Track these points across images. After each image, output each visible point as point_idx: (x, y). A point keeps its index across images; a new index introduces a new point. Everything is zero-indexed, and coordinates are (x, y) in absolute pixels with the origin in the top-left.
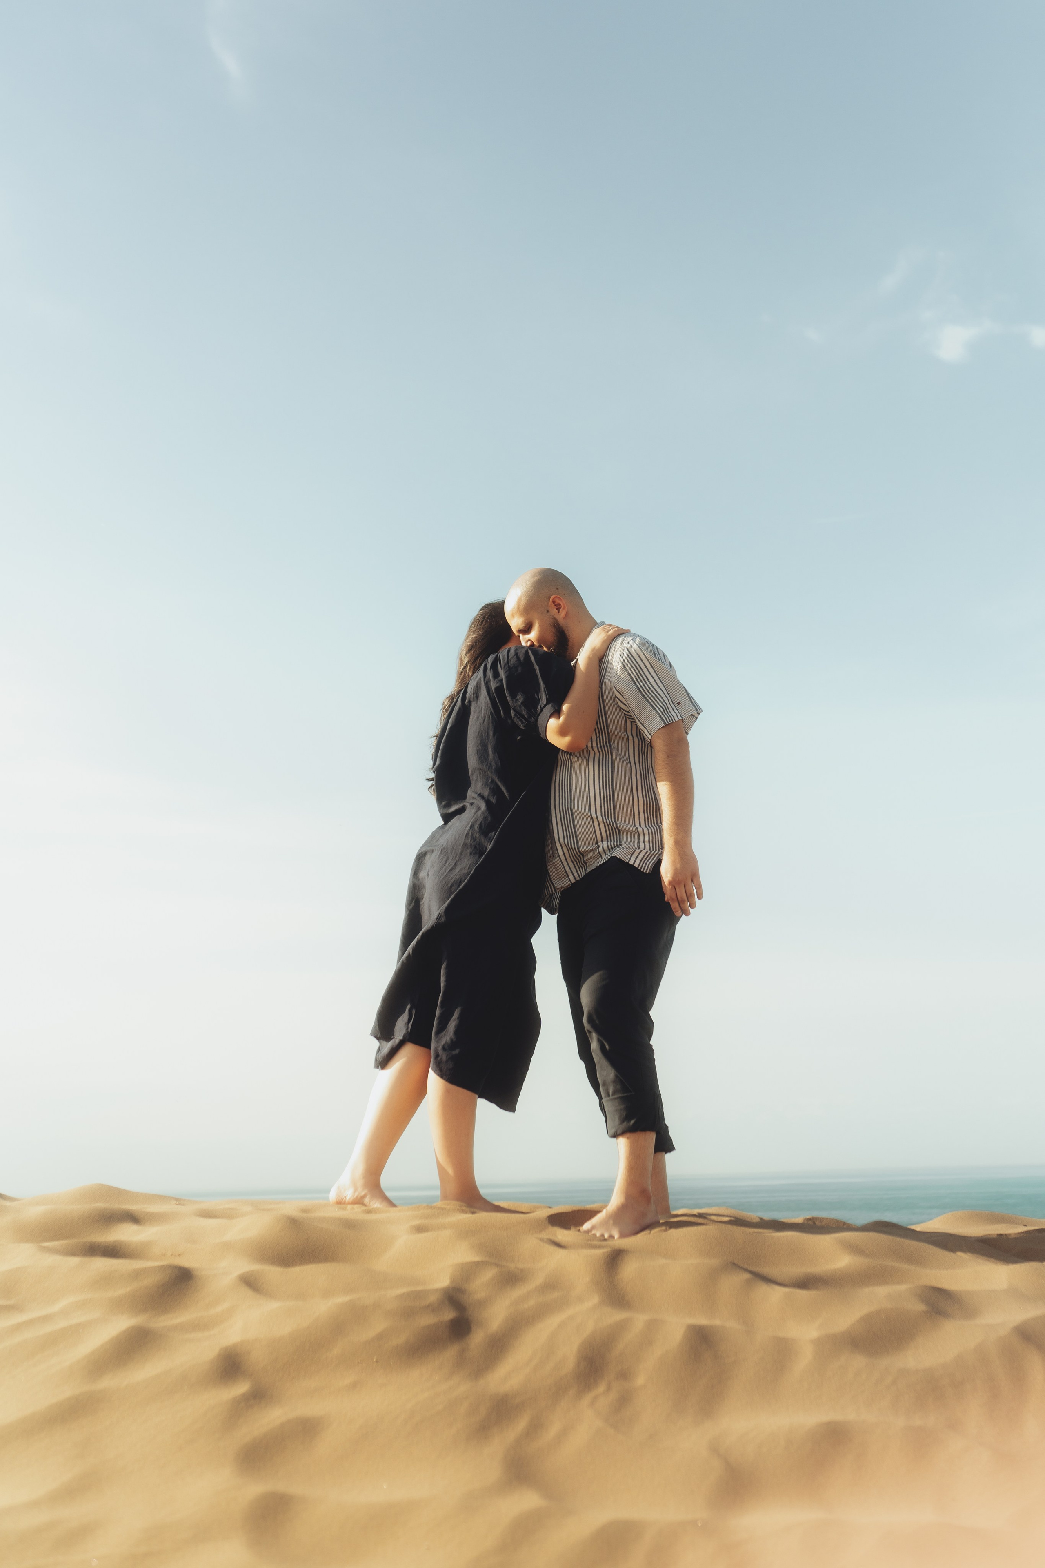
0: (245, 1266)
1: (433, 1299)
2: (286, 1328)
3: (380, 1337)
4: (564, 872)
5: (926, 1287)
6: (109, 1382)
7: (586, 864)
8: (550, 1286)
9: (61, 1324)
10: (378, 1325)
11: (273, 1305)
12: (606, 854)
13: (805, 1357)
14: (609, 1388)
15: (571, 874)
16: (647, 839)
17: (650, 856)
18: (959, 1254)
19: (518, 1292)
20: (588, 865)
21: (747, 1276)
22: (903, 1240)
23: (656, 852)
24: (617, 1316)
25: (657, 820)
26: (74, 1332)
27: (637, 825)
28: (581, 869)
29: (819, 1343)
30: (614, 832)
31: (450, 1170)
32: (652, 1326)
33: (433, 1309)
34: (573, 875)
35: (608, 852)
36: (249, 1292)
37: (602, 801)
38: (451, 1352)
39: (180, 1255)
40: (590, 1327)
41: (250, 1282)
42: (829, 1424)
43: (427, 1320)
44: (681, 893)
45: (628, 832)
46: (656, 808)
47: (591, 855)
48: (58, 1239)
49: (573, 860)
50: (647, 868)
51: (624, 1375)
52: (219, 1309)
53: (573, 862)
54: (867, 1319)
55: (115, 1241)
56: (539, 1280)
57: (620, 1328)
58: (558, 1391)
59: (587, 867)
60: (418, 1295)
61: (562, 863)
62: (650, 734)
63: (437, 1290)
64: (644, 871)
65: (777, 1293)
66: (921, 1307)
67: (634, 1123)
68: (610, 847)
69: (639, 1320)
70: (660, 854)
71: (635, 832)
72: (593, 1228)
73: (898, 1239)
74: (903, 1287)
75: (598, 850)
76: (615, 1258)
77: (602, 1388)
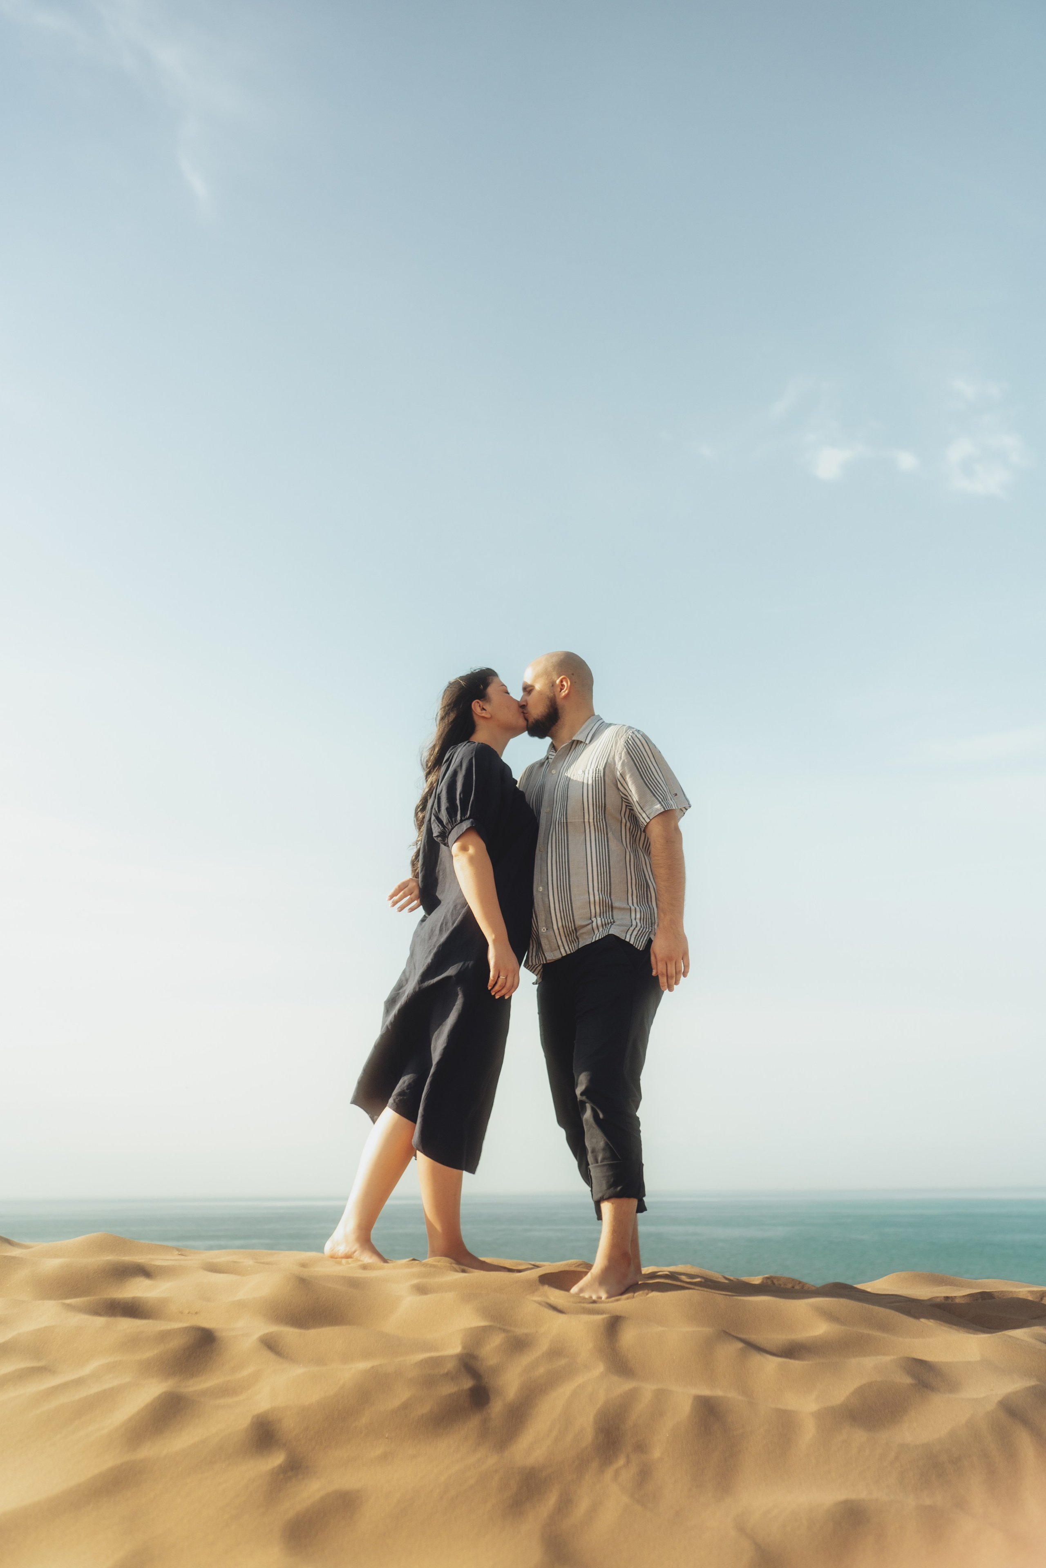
0: (263, 1328)
1: (450, 1366)
2: (313, 1396)
3: (405, 1406)
4: (556, 946)
5: (908, 1358)
6: (148, 1451)
7: (578, 939)
8: (556, 1352)
9: (95, 1388)
10: (402, 1394)
11: (298, 1371)
12: (599, 931)
13: (809, 1431)
14: (628, 1462)
15: (563, 947)
16: (638, 916)
17: (642, 933)
18: (923, 1320)
19: (527, 1359)
20: (580, 940)
21: (740, 1345)
22: (871, 1307)
23: (647, 931)
24: (625, 1386)
25: (647, 899)
26: (108, 1398)
27: (630, 901)
28: (572, 944)
29: (820, 1416)
30: (608, 908)
31: (438, 1227)
32: (661, 1396)
33: (450, 1377)
34: (564, 948)
35: (601, 929)
36: (271, 1356)
37: (599, 877)
38: (474, 1422)
39: (196, 1313)
40: (601, 1398)
41: (270, 1345)
42: (845, 1502)
43: (448, 1389)
44: (672, 970)
45: (620, 909)
46: (647, 886)
47: (584, 930)
48: (79, 1296)
49: (567, 935)
50: (640, 946)
51: (641, 1448)
52: (245, 1373)
53: (566, 937)
54: (860, 1391)
55: (133, 1298)
56: (544, 1346)
57: (630, 1398)
58: (581, 1464)
59: (578, 942)
60: (435, 1362)
61: (555, 936)
62: (649, 818)
63: (452, 1356)
64: (638, 948)
65: (772, 1363)
66: (908, 1380)
67: (621, 1189)
68: (604, 923)
69: (648, 1389)
70: (650, 932)
71: (627, 909)
72: (581, 1290)
73: (867, 1306)
74: (887, 1359)
75: (592, 925)
76: (614, 1324)
77: (621, 1462)
